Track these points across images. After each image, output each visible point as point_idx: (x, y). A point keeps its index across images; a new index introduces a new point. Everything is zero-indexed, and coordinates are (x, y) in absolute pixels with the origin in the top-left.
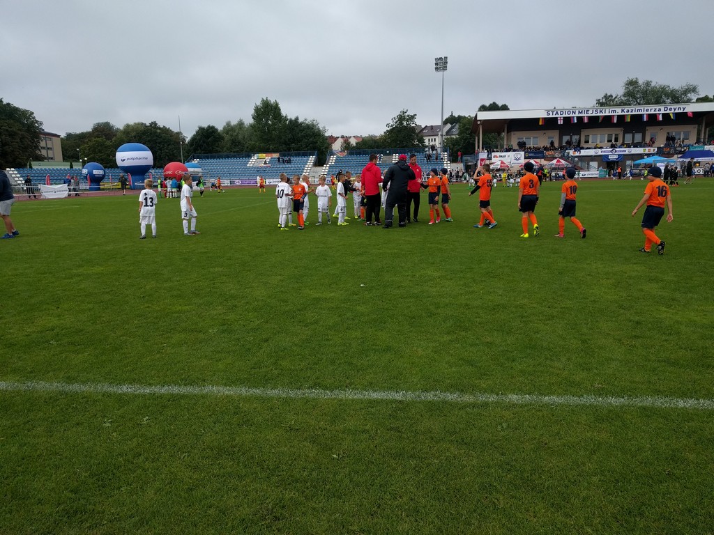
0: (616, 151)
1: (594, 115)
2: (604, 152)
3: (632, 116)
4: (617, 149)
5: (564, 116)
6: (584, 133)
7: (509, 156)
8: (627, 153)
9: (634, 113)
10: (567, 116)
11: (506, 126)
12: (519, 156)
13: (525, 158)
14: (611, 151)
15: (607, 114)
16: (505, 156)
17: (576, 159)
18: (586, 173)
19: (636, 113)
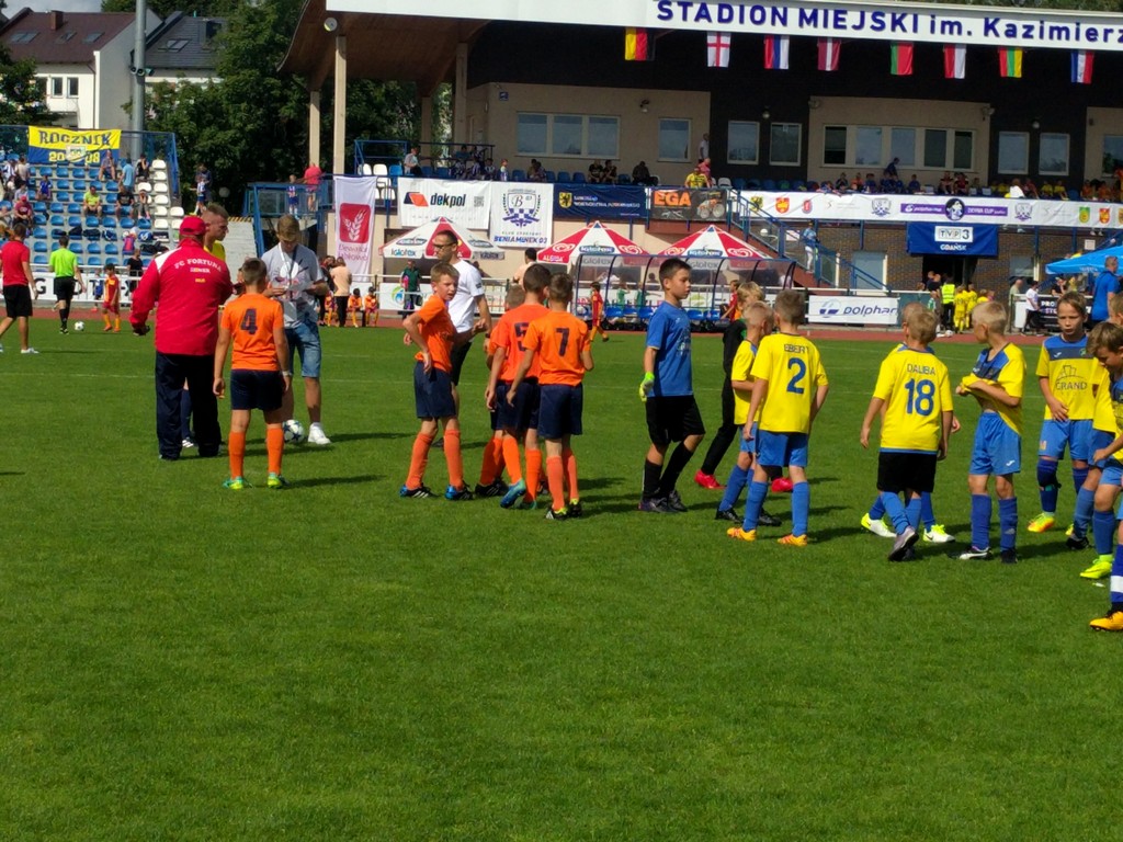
0: (965, 210)
1: (867, 33)
2: (917, 208)
3: (1031, 55)
4: (968, 201)
5: (735, 26)
6: (824, 112)
7: (479, 201)
8: (1009, 220)
9: (1035, 42)
10: (748, 27)
11: (463, 53)
12: (528, 205)
13: (560, 214)
14: (946, 209)
15: (924, 35)
16: (460, 201)
17: (792, 236)
18: (841, 303)
19: (1047, 43)
